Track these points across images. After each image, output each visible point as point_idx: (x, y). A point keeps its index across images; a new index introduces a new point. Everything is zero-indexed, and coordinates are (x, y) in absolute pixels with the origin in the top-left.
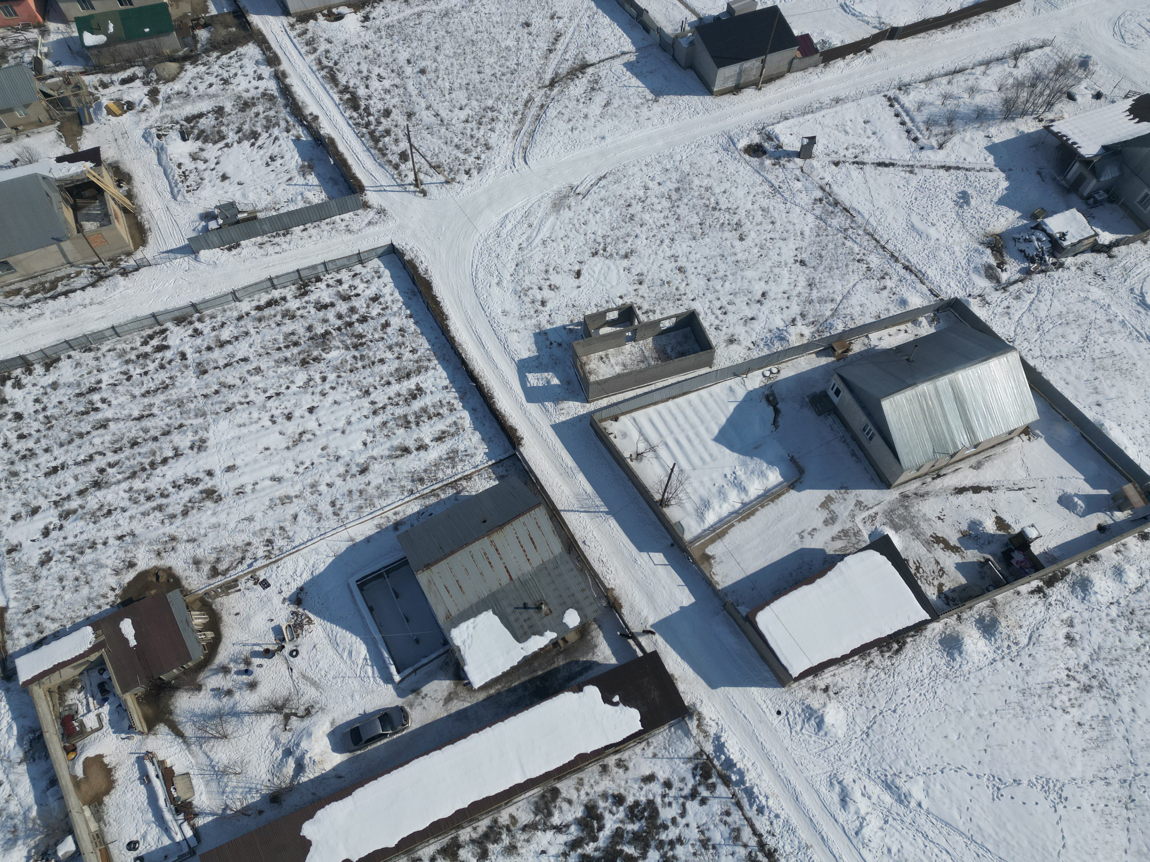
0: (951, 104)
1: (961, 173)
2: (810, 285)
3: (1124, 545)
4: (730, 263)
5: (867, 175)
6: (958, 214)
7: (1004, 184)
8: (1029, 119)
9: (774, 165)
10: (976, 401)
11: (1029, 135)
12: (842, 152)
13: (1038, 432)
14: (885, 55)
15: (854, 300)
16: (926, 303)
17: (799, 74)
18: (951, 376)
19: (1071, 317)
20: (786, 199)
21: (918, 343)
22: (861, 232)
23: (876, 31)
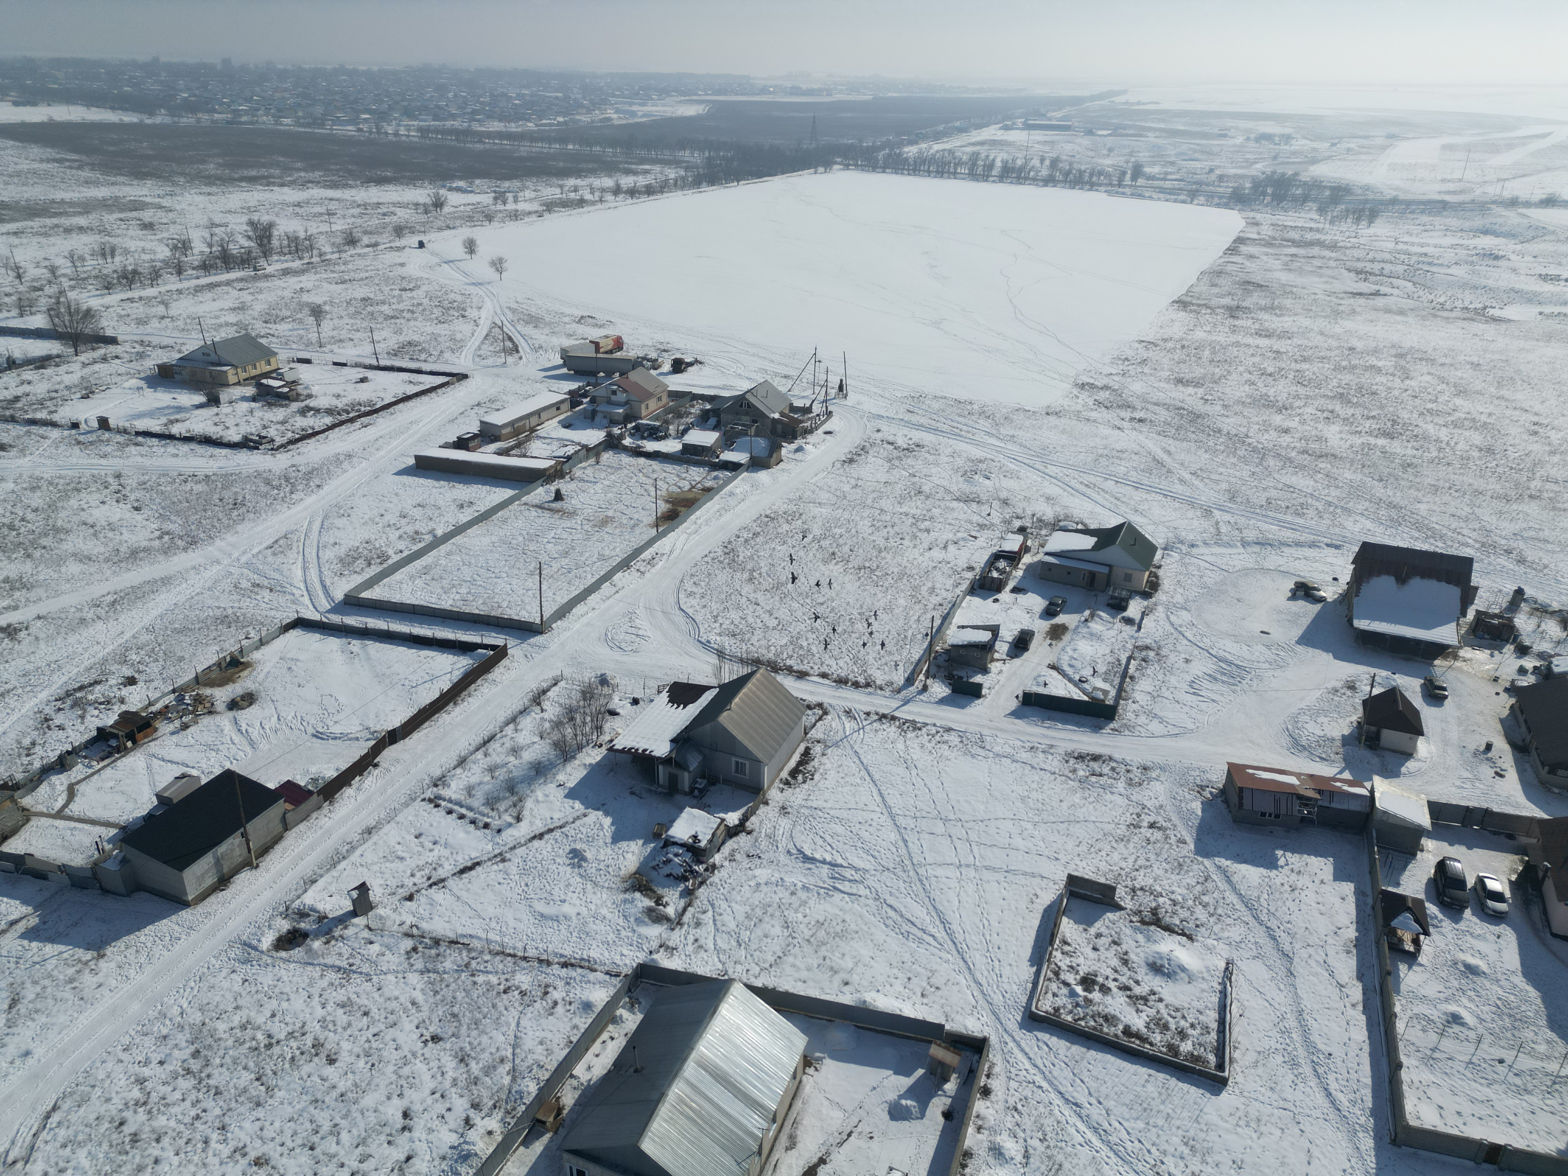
0: (501, 774)
1: (557, 834)
2: (462, 1060)
3: (978, 1116)
4: (333, 1104)
5: (455, 890)
6: (581, 876)
7: (607, 821)
8: (588, 750)
9: (327, 942)
10: (738, 1066)
11: (598, 764)
12: (409, 882)
13: (817, 1054)
14: (398, 761)
15: (529, 1042)
16: (612, 991)
17: (302, 827)
18: (693, 1055)
19: (759, 912)
20: (367, 975)
21: (634, 1042)
22: (487, 957)
23: (372, 743)
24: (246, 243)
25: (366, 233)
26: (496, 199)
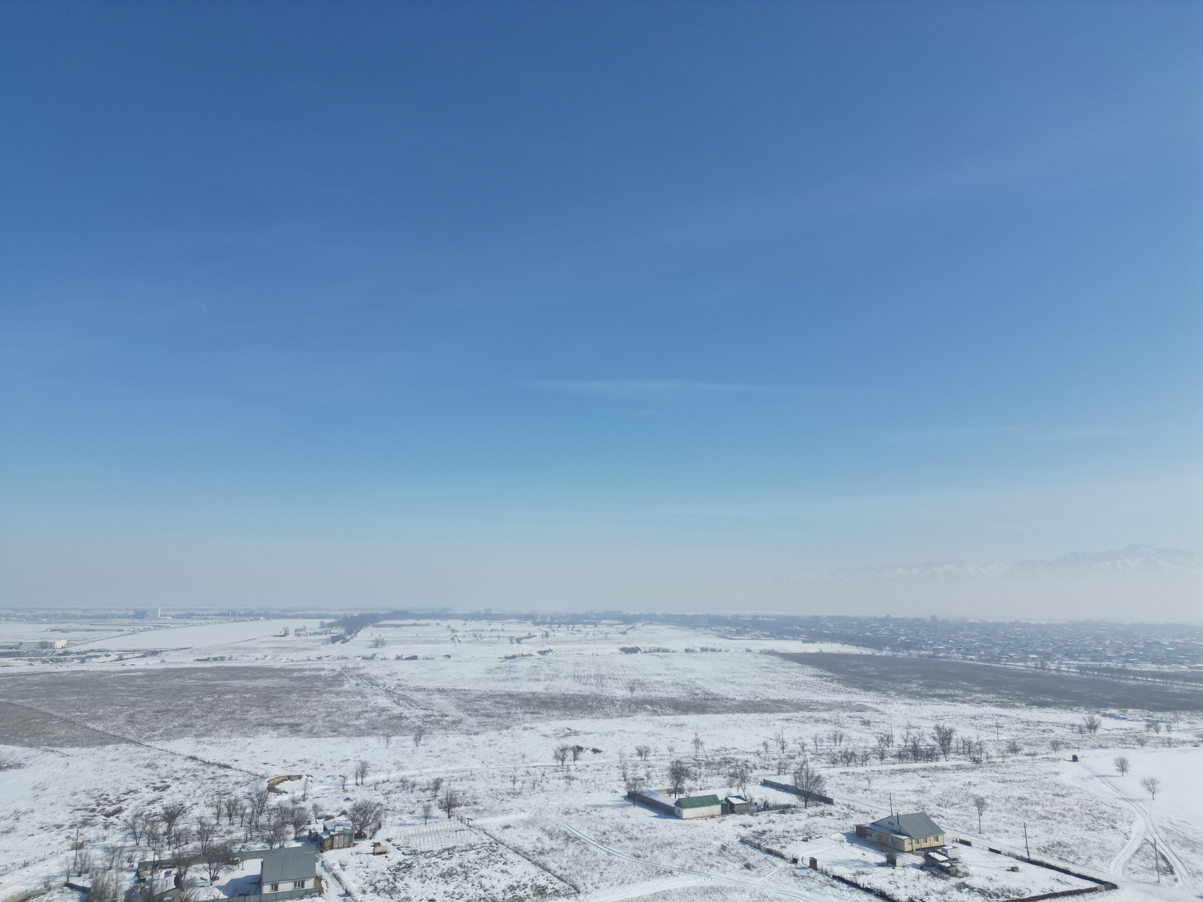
24: (932, 742)
25: (1026, 744)
26: (1148, 726)
